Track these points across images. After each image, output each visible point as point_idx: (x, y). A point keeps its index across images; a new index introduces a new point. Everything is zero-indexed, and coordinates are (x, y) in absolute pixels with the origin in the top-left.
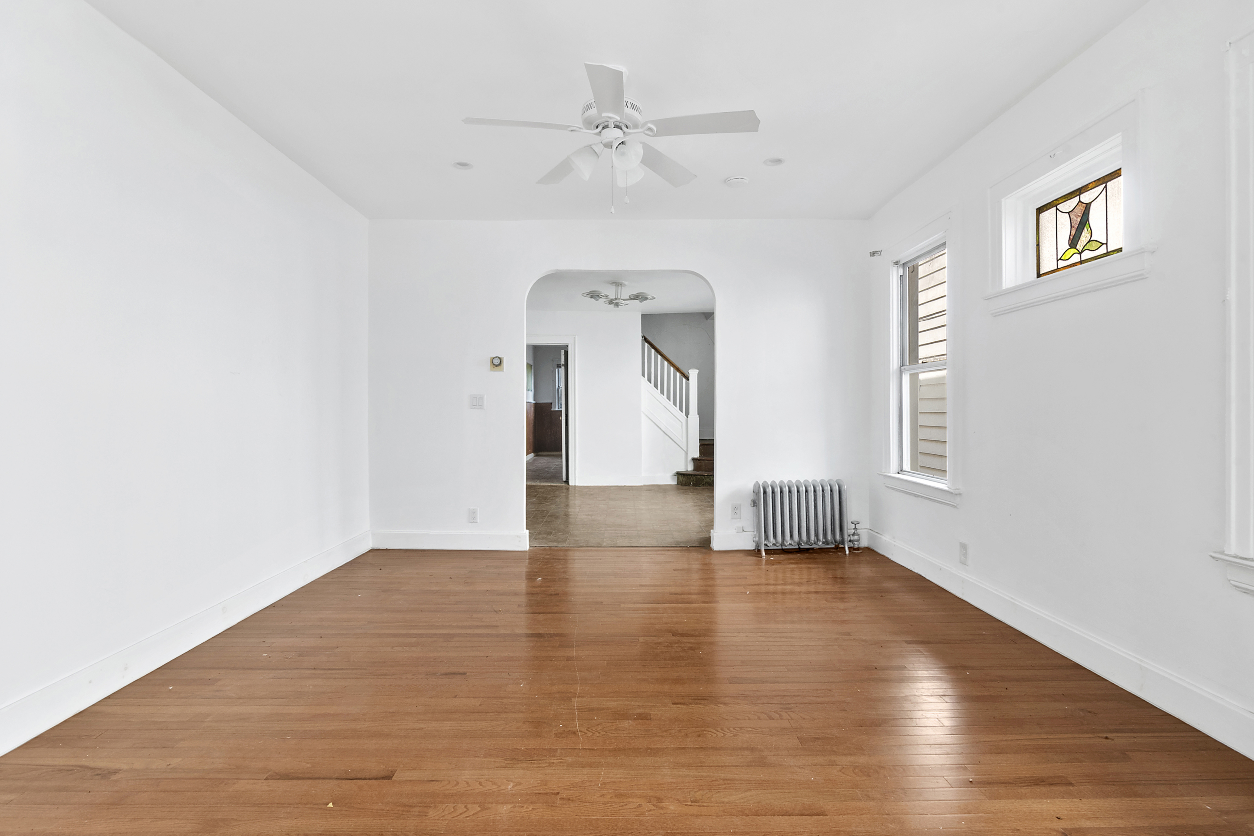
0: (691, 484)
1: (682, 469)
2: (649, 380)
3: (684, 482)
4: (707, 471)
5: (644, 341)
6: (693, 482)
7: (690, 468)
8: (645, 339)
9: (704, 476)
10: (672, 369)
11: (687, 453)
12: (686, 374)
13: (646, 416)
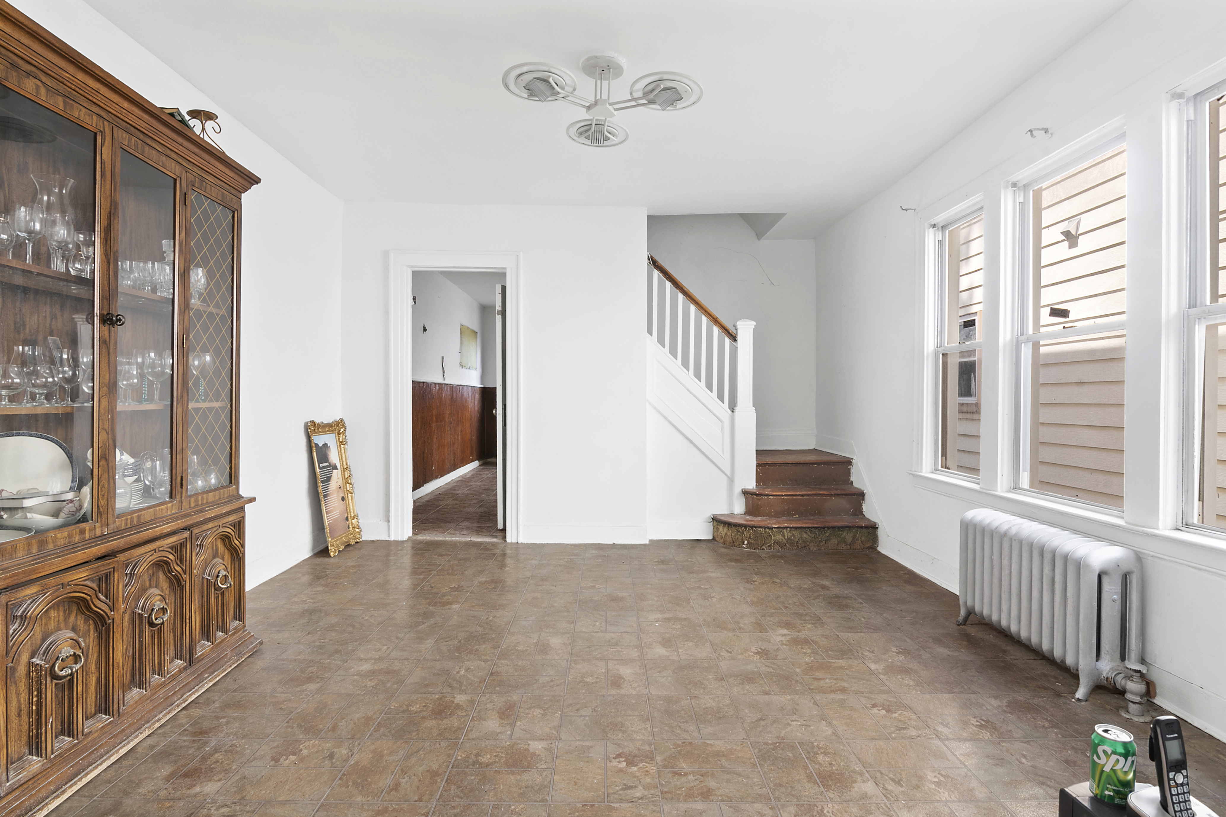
0: (744, 544)
1: (721, 510)
2: (661, 341)
3: (729, 539)
4: (772, 516)
5: (653, 267)
6: (748, 541)
7: (739, 508)
8: (654, 263)
9: (771, 528)
10: (704, 319)
11: (731, 481)
12: (732, 330)
13: (655, 408)
